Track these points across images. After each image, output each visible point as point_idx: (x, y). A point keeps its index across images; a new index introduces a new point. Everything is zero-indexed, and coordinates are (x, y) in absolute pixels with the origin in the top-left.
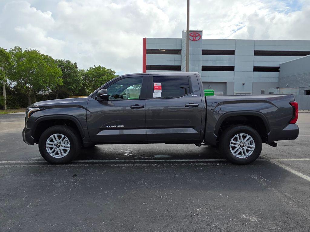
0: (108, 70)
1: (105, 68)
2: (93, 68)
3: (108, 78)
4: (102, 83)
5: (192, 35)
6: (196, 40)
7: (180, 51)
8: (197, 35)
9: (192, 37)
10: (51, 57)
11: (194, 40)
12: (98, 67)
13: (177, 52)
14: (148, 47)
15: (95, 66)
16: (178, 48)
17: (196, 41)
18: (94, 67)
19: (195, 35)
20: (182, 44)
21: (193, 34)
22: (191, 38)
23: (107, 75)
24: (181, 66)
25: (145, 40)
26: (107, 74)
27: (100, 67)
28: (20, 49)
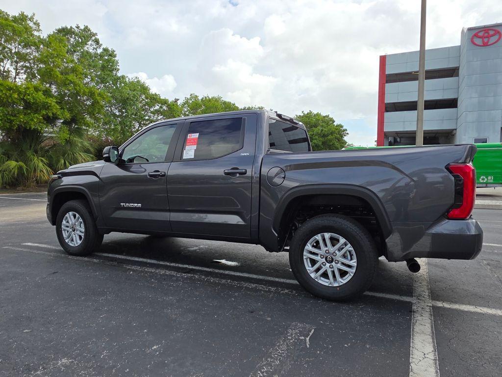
0: (324, 117)
1: (318, 115)
2: (300, 116)
3: (322, 130)
4: (313, 139)
5: (481, 34)
6: (489, 43)
7: (456, 71)
8: (491, 33)
9: (481, 40)
10: (234, 104)
11: (485, 45)
12: (308, 114)
13: (452, 72)
14: (389, 71)
15: (303, 112)
16: (452, 65)
17: (489, 47)
18: (302, 115)
19: (486, 35)
20: (460, 56)
21: (483, 32)
22: (478, 41)
23: (322, 126)
24: (458, 98)
25: (383, 59)
26: (321, 124)
27: (311, 112)
28: (197, 96)
